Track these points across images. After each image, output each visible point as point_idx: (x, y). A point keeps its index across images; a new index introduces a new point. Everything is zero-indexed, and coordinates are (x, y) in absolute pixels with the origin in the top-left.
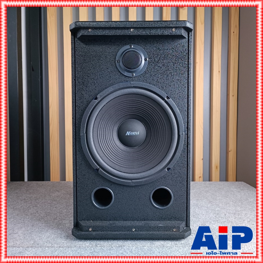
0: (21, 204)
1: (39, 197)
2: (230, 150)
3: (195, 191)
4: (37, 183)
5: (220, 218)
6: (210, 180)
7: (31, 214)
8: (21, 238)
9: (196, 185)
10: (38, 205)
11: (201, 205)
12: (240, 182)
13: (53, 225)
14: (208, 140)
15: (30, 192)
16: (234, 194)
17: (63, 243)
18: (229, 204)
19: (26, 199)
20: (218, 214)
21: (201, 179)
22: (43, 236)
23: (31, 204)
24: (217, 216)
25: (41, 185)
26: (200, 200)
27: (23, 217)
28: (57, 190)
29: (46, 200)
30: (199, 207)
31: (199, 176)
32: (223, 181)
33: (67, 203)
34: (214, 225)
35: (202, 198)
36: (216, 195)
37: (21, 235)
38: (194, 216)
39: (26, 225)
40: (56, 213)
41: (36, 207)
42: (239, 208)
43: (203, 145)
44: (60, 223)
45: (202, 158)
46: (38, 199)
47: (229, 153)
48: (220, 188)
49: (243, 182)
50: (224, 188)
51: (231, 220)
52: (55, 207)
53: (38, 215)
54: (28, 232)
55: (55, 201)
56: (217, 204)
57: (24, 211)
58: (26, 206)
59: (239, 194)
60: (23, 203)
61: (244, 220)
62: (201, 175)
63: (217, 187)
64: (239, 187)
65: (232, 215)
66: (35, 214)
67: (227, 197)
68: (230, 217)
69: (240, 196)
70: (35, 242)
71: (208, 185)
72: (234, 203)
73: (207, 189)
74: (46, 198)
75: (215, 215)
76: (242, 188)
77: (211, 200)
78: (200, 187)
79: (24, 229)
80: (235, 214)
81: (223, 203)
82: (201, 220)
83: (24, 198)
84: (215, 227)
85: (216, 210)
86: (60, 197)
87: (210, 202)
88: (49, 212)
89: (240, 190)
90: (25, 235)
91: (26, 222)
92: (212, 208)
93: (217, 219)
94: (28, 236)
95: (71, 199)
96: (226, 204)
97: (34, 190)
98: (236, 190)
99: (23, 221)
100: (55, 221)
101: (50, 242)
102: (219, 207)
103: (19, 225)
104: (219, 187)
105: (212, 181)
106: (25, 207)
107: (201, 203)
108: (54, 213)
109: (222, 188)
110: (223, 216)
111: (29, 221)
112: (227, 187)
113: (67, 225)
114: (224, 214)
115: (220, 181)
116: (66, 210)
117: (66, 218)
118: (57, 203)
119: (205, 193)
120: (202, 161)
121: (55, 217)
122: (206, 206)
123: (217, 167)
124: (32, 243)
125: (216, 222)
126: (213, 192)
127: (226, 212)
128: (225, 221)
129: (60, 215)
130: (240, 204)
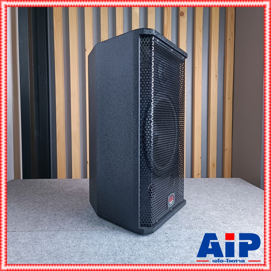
0: (39, 198)
1: (54, 193)
2: (226, 148)
3: (195, 186)
4: (48, 180)
5: (218, 208)
6: (208, 176)
7: (51, 206)
8: (48, 224)
9: (197, 181)
10: (55, 199)
11: (202, 197)
12: (236, 178)
13: (73, 214)
14: (206, 140)
15: (44, 188)
16: (231, 189)
17: (85, 227)
18: (226, 196)
19: (43, 193)
20: (216, 204)
21: (200, 176)
22: (66, 223)
23: (48, 198)
24: (216, 206)
25: (53, 182)
26: (201, 194)
27: (44, 208)
28: (69, 187)
29: (61, 195)
30: (199, 199)
31: (198, 173)
32: (220, 178)
33: (81, 197)
34: (212, 213)
35: (202, 192)
36: (214, 189)
37: (47, 222)
38: (195, 206)
39: (49, 214)
40: (73, 205)
41: (53, 200)
42: (234, 200)
43: (201, 145)
44: (79, 213)
45: (200, 156)
46: (53, 194)
47: (225, 151)
48: (219, 184)
49: (239, 178)
50: (222, 184)
51: (227, 209)
52: (71, 200)
53: (57, 206)
54: (52, 220)
55: (69, 195)
56: (216, 196)
57: (44, 204)
58: (45, 200)
59: (236, 188)
60: (41, 197)
61: (239, 209)
62: (200, 173)
63: (215, 183)
64: (235, 182)
65: (229, 205)
66: (55, 205)
67: (225, 191)
68: (227, 206)
69: (236, 190)
70: (60, 227)
71: (208, 181)
72: (231, 196)
73: (207, 184)
74: (61, 193)
75: (213, 205)
76: (238, 183)
77: (210, 194)
78: (200, 182)
79: (47, 217)
80: (231, 204)
81: (221, 196)
82: (201, 209)
83: (40, 193)
84: (214, 214)
85: (215, 201)
86: (73, 192)
87: (209, 195)
88: (66, 204)
89: (236, 185)
90: (50, 222)
91: (49, 212)
92: (211, 200)
93: (216, 208)
94: (53, 222)
95: (84, 194)
96: (224, 197)
97: (47, 186)
98: (233, 185)
99: (45, 211)
100: (74, 211)
101: (73, 227)
102: (217, 199)
103: (43, 215)
104: (217, 183)
105: (209, 177)
106: (43, 200)
107: (201, 195)
108: (71, 205)
109: (220, 183)
110: (221, 206)
111: (51, 211)
112: (224, 183)
113: (85, 214)
114: (221, 204)
115: (217, 177)
116: (81, 203)
117: (83, 209)
118: (71, 197)
119: (205, 188)
120: (200, 160)
121: (73, 208)
122: (206, 198)
123: (214, 164)
124: (58, 227)
125: (215, 210)
126: (212, 187)
127: (223, 202)
128: (222, 210)
129: (76, 207)
130: (235, 196)
